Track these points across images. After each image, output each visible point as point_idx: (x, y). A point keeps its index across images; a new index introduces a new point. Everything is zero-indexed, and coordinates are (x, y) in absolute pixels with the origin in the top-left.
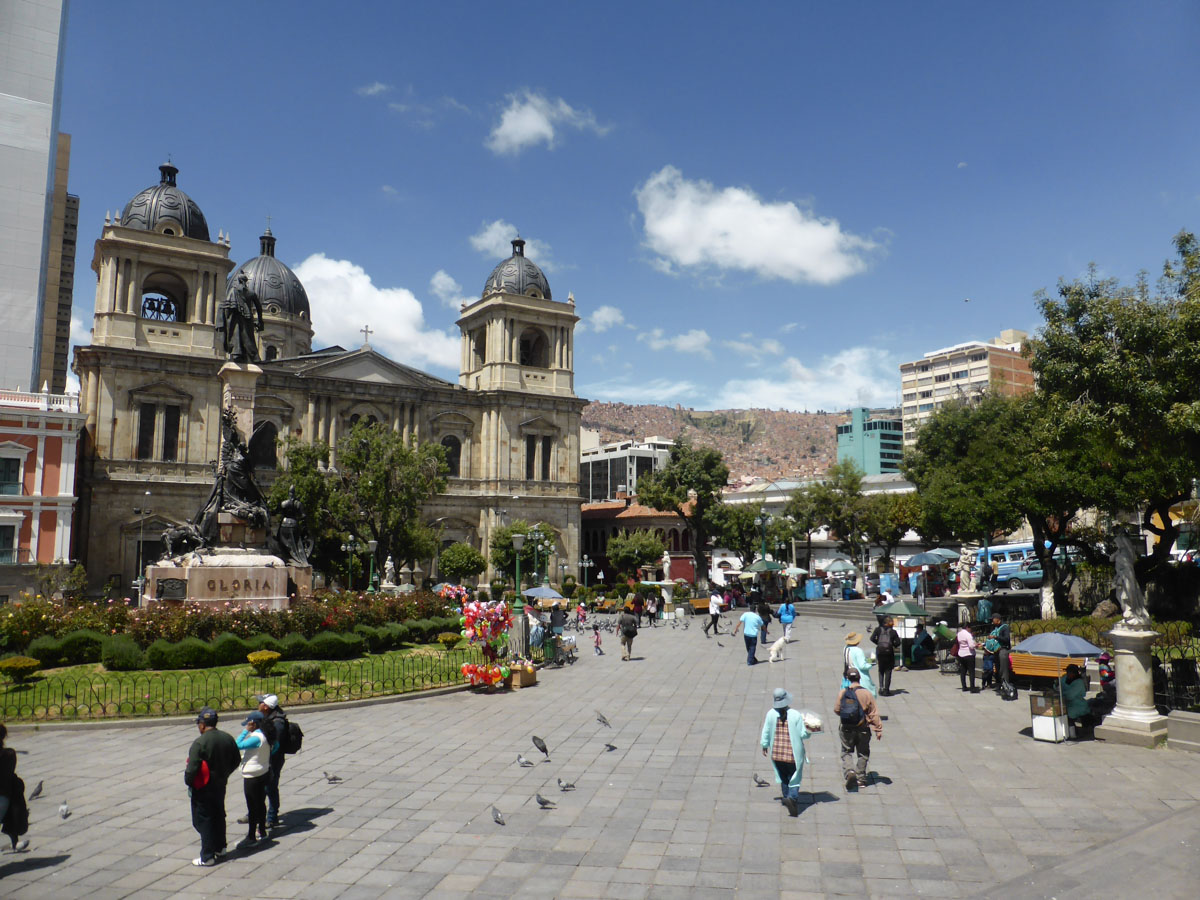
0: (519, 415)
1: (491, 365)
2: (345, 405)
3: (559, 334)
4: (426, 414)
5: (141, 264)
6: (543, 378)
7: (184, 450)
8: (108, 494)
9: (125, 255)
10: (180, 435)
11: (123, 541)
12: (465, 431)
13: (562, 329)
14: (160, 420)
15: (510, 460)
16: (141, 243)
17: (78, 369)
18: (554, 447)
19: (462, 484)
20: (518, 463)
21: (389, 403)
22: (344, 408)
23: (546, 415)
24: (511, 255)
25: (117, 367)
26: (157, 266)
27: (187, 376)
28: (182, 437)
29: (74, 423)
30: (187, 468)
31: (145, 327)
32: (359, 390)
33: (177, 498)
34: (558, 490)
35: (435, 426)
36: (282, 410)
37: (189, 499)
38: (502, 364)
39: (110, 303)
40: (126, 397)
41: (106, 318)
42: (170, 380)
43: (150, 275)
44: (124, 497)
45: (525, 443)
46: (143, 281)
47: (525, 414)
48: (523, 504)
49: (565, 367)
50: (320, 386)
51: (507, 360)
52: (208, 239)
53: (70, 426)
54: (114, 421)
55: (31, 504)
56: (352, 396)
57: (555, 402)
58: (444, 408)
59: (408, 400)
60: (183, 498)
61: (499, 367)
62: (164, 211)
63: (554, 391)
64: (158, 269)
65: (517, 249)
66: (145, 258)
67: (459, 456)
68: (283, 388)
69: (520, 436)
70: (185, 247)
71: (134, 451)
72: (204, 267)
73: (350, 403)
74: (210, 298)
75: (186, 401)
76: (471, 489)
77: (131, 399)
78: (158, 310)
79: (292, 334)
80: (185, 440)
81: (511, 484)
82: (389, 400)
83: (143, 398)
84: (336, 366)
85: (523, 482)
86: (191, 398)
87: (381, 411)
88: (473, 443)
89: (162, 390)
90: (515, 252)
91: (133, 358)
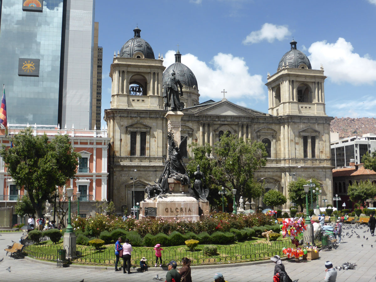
0: (298, 127)
1: (284, 103)
2: (216, 127)
3: (316, 85)
4: (254, 129)
5: (128, 72)
6: (310, 108)
7: (149, 151)
8: (120, 171)
9: (122, 69)
10: (147, 144)
11: (126, 191)
12: (273, 136)
13: (318, 83)
14: (138, 138)
15: (295, 149)
16: (128, 63)
17: (106, 119)
18: (317, 141)
19: (272, 161)
20: (299, 150)
21: (236, 125)
22: (216, 128)
23: (312, 126)
24: (290, 50)
25: (120, 116)
26: (134, 72)
27: (148, 118)
28: (147, 145)
29: (106, 142)
30: (150, 159)
31: (131, 99)
32: (222, 119)
33: (146, 172)
34: (320, 163)
35: (258, 134)
36: (188, 131)
37: (152, 172)
38: (289, 102)
39: (117, 90)
40: (125, 129)
41: (116, 96)
42: (141, 121)
43: (133, 76)
44: (126, 172)
45: (302, 140)
46: (129, 79)
47: (302, 126)
48: (303, 170)
49: (320, 102)
50: (204, 119)
51: (291, 100)
52: (154, 58)
53: (105, 143)
54: (121, 140)
55: (92, 176)
56: (219, 122)
57: (316, 119)
58: (262, 126)
59: (245, 123)
60: (149, 172)
61: (287, 104)
62: (136, 48)
63: (316, 114)
64: (135, 74)
65: (293, 46)
66: (130, 69)
67: (270, 148)
68: (188, 121)
69: (299, 136)
70: (145, 63)
71: (129, 153)
72: (153, 70)
73: (218, 126)
74: (156, 83)
75: (148, 130)
76: (277, 163)
77: (127, 130)
78: (136, 91)
79: (190, 96)
80: (149, 146)
81: (296, 160)
82: (236, 123)
83: (132, 130)
84: (211, 109)
85: (302, 159)
86: (151, 128)
87: (233, 129)
88: (277, 141)
89: (139, 125)
90: (292, 48)
91: (127, 113)
